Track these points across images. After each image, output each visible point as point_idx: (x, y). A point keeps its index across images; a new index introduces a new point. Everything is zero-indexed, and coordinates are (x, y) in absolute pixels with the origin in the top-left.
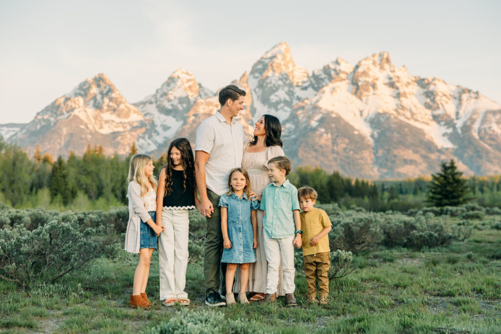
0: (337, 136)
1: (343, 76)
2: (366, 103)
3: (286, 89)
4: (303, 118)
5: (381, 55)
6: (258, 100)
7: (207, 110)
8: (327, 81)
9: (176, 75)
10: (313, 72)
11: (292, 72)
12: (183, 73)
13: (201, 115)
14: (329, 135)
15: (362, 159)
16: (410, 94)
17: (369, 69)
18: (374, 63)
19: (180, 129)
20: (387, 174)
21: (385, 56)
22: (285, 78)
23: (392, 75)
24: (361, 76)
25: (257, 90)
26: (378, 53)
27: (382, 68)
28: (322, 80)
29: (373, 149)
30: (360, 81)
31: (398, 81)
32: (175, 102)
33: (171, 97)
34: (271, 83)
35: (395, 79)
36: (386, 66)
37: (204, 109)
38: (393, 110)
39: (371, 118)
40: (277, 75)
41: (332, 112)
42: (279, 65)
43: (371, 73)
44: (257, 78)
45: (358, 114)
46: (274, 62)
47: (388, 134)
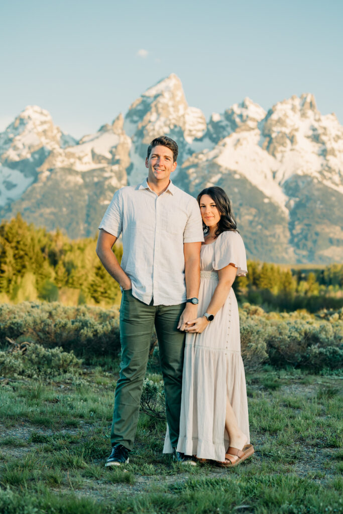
0: (241, 205)
1: (251, 124)
2: (281, 161)
4: (196, 178)
5: (303, 99)
6: (136, 152)
7: (67, 163)
8: (229, 129)
9: (25, 114)
10: (211, 118)
11: (183, 116)
12: (36, 112)
13: (58, 170)
15: (274, 236)
16: (340, 151)
17: (286, 115)
18: (293, 108)
19: (30, 188)
20: (304, 256)
21: (308, 100)
23: (316, 125)
24: (276, 125)
25: (135, 138)
27: (304, 115)
28: (224, 128)
29: (289, 223)
30: (274, 132)
31: (325, 134)
33: (20, 145)
34: (154, 130)
35: (320, 131)
36: (310, 113)
37: (63, 161)
38: (316, 171)
39: (286, 182)
40: (163, 119)
41: (235, 172)
42: (166, 107)
43: (288, 121)
44: (135, 122)
45: (270, 175)
46: (159, 102)
47: (309, 205)
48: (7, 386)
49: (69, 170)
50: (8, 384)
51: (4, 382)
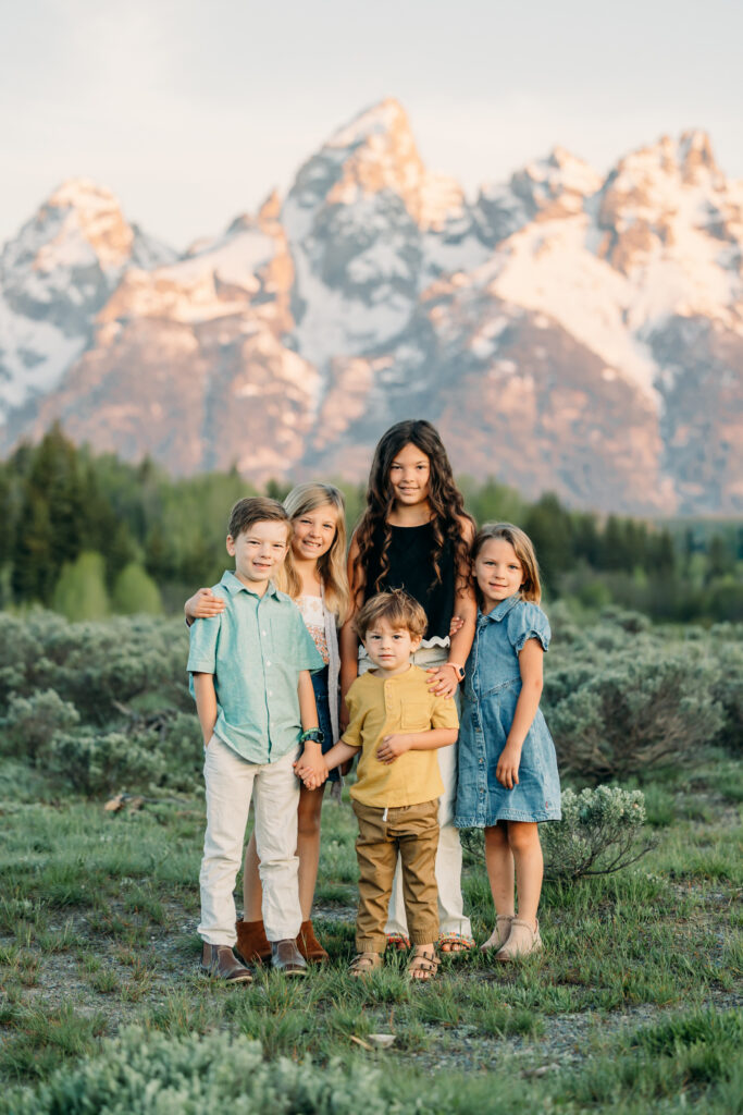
0: (553, 386)
1: (569, 202)
2: (640, 285)
3: (399, 241)
4: (449, 330)
5: (685, 140)
6: (312, 274)
7: (156, 305)
8: (521, 216)
9: (63, 197)
10: (481, 192)
11: (416, 190)
12: (83, 190)
13: (140, 321)
14: (529, 384)
15: (627, 453)
17: (648, 182)
18: (665, 165)
19: (77, 363)
20: (701, 499)
21: (698, 143)
22: (393, 208)
23: (717, 200)
24: (625, 203)
25: (311, 244)
26: (675, 134)
27: (688, 178)
28: (508, 214)
29: (662, 423)
30: (620, 218)
31: (737, 220)
32: (61, 281)
33: (48, 264)
34: (351, 223)
35: (726, 214)
36: (701, 173)
37: (149, 300)
38: (722, 307)
39: (654, 331)
40: (370, 198)
41: (537, 313)
42: (376, 169)
43: (654, 195)
44: (308, 206)
45: (615, 317)
46: (359, 160)
47: (704, 379)
48: (144, 814)
49: (164, 320)
50: (141, 807)
51: (133, 804)
